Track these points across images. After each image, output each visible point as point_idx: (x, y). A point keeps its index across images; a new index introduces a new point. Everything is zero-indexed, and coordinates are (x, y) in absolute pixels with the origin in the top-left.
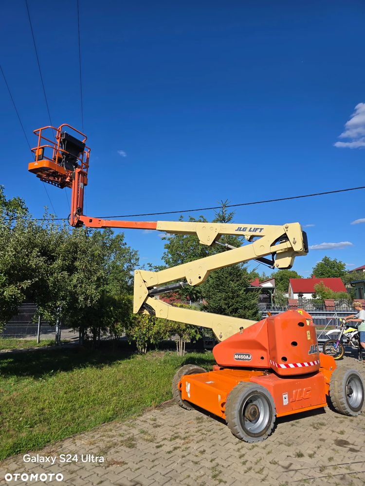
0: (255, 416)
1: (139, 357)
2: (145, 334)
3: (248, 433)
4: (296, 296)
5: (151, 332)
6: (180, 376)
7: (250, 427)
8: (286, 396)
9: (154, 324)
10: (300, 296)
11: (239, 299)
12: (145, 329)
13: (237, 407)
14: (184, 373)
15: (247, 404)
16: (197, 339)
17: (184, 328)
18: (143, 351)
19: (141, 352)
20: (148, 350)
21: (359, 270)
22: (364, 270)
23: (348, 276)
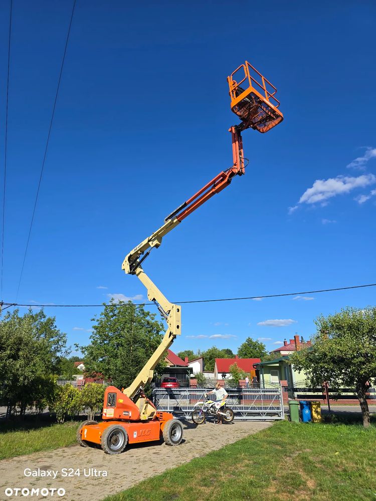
0: (117, 441)
1: (58, 426)
2: (64, 408)
4: (220, 376)
5: (69, 405)
6: (82, 426)
7: (113, 447)
8: (136, 433)
10: (224, 376)
12: (64, 403)
13: (106, 435)
14: (85, 424)
15: (113, 435)
18: (61, 421)
19: (60, 422)
20: (65, 421)
21: (279, 351)
22: (281, 352)
23: (268, 356)
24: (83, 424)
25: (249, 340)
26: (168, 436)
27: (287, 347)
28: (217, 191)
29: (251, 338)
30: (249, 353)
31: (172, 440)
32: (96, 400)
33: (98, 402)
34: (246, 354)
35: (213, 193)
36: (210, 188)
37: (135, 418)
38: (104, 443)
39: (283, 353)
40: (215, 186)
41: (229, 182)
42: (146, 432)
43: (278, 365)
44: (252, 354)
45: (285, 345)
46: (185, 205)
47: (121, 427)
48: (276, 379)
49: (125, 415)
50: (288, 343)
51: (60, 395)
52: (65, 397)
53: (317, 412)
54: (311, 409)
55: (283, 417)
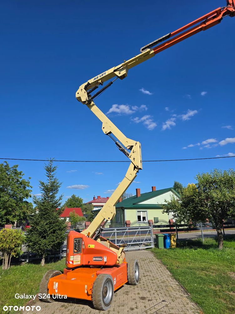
3: (106, 305)
8: (115, 279)
21: (90, 203)
22: (92, 204)
23: (84, 207)
25: (73, 197)
27: (96, 201)
29: (75, 195)
30: (73, 205)
34: (70, 205)
35: (201, 29)
42: (121, 276)
44: (75, 205)
45: (94, 199)
50: (96, 198)
53: (174, 240)
54: (170, 239)
55: (153, 246)
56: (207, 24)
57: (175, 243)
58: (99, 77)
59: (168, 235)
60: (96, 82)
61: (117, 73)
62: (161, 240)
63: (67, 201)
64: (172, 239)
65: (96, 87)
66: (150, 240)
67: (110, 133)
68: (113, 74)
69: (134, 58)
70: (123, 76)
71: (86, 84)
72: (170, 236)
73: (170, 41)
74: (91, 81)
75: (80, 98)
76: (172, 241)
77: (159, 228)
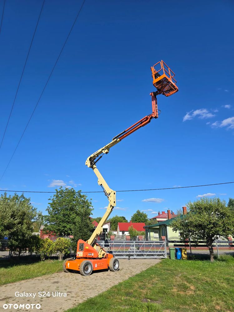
0: (87, 269)
1: (42, 262)
2: (45, 252)
3: (85, 273)
4: (121, 233)
5: (48, 251)
7: (86, 272)
8: (96, 265)
9: (50, 247)
10: (123, 233)
11: (87, 236)
12: (46, 249)
13: (83, 266)
15: (85, 266)
16: (68, 253)
17: (63, 248)
19: (42, 260)
20: (45, 259)
21: (155, 218)
23: (149, 221)
24: (66, 260)
25: (138, 212)
26: (112, 267)
27: (161, 216)
28: (143, 126)
29: (139, 210)
31: (114, 269)
32: (64, 247)
33: (65, 248)
35: (141, 127)
36: (139, 124)
37: (95, 257)
38: (81, 270)
39: (158, 219)
40: (142, 123)
41: (149, 121)
42: (101, 264)
43: (158, 227)
44: (139, 220)
45: (159, 215)
46: (125, 132)
47: (90, 261)
48: (157, 235)
49: (89, 255)
50: (161, 213)
51: (43, 245)
52: (46, 246)
53: (185, 254)
54: (181, 252)
55: (166, 257)
56: (143, 124)
57: (186, 256)
58: (95, 153)
59: (178, 249)
60: (94, 156)
61: (103, 151)
62: (173, 252)
63: (132, 216)
64: (183, 252)
65: (95, 159)
66: (164, 252)
67: (101, 185)
68: (101, 152)
69: (109, 144)
70: (107, 153)
71: (90, 157)
72: (181, 250)
73: (126, 133)
74: (92, 156)
75: (87, 165)
76: (183, 253)
77: (174, 244)
